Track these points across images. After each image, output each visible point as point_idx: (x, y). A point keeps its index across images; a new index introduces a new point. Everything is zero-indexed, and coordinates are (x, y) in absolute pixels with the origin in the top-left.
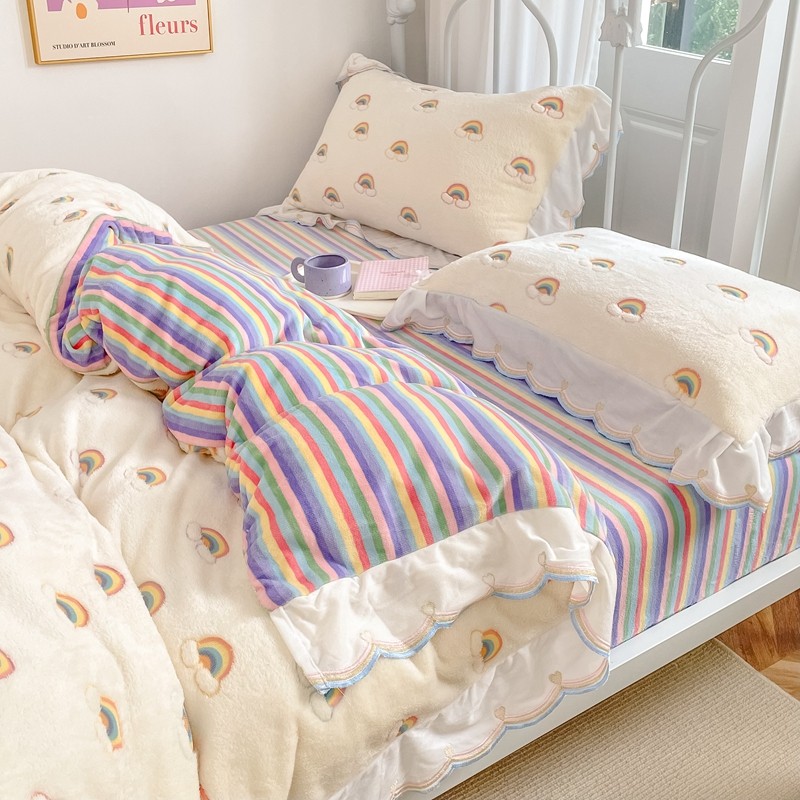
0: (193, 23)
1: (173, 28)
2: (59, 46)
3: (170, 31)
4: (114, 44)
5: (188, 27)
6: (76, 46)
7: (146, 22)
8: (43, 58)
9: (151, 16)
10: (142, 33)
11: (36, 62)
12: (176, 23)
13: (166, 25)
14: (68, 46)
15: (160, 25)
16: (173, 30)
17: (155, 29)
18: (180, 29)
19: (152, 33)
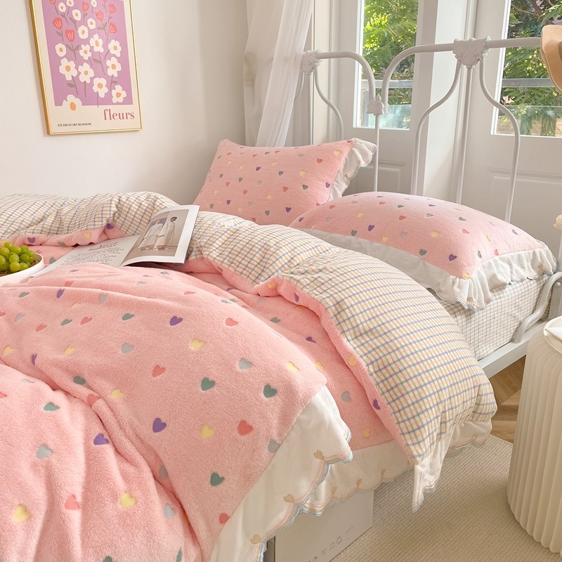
0: (132, 114)
1: (121, 116)
2: (61, 125)
4: (90, 124)
6: (70, 125)
7: (107, 113)
8: (52, 130)
9: (110, 110)
10: (105, 119)
11: (48, 132)
12: (123, 114)
13: (118, 115)
14: (66, 125)
15: (115, 115)
16: (121, 117)
17: (112, 117)
18: (125, 118)
19: (111, 119)
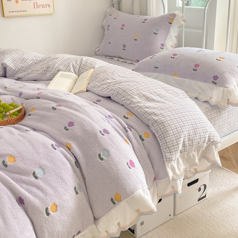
0: (49, 5)
2: (10, 12)
3: (42, 7)
4: (26, 11)
5: (47, 6)
6: (15, 12)
7: (35, 4)
9: (37, 3)
10: (34, 8)
11: (4, 16)
12: (44, 5)
13: (41, 5)
14: (13, 12)
15: (40, 5)
16: (43, 7)
18: (45, 7)
19: (37, 8)
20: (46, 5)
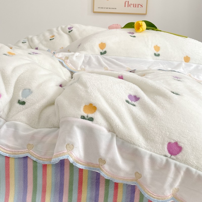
0: (142, 5)
2: (100, 8)
3: (134, 7)
4: (116, 9)
6: (105, 8)
7: (127, 3)
10: (125, 6)
12: (136, 4)
15: (131, 4)
18: (137, 6)
19: (128, 7)
20: (138, 4)
